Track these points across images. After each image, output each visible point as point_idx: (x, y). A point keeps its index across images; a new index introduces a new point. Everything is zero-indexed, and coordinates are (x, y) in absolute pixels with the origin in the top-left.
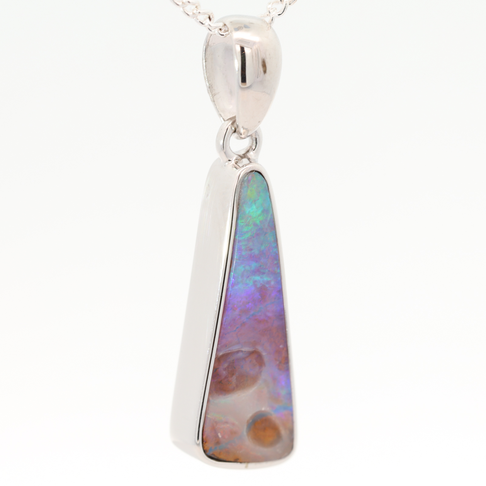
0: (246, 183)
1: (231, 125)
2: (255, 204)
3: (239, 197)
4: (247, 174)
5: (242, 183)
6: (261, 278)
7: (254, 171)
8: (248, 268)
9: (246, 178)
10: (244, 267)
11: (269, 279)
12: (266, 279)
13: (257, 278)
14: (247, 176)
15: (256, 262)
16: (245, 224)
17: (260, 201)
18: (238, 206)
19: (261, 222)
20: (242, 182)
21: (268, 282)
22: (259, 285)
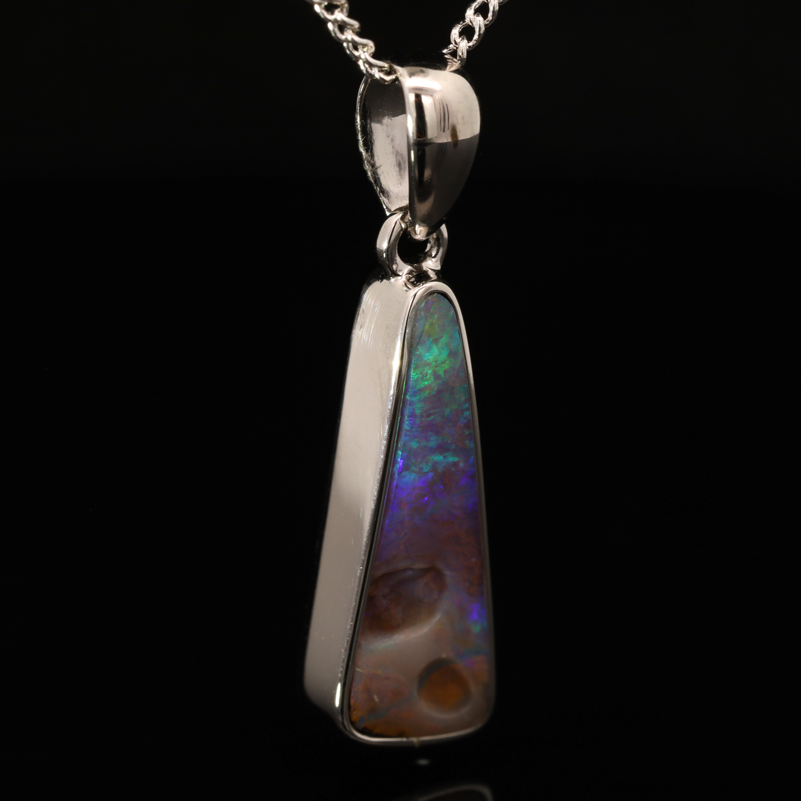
0: (422, 313)
1: (400, 220)
2: (437, 344)
3: (412, 334)
4: (425, 298)
5: (416, 312)
6: (445, 457)
7: (435, 293)
8: (423, 443)
9: (423, 304)
10: (419, 442)
11: (456, 459)
12: (452, 459)
13: (438, 458)
14: (425, 301)
15: (437, 433)
16: (421, 376)
17: (444, 339)
18: (411, 349)
19: (445, 372)
20: (417, 310)
21: (455, 464)
22: (440, 469)
